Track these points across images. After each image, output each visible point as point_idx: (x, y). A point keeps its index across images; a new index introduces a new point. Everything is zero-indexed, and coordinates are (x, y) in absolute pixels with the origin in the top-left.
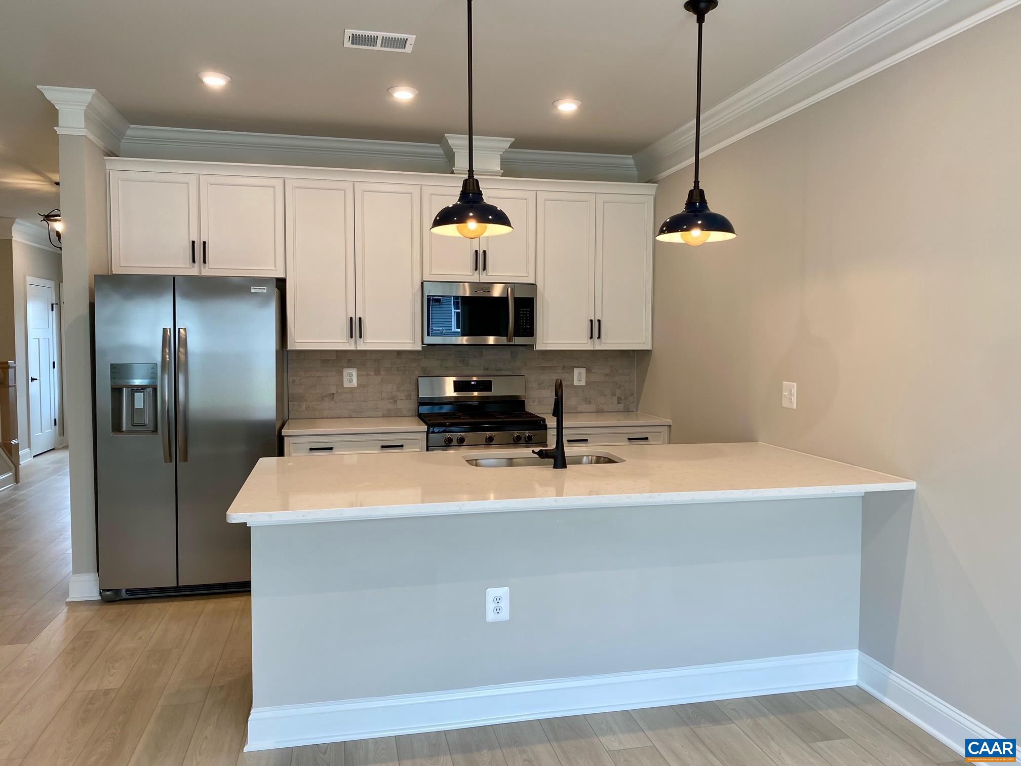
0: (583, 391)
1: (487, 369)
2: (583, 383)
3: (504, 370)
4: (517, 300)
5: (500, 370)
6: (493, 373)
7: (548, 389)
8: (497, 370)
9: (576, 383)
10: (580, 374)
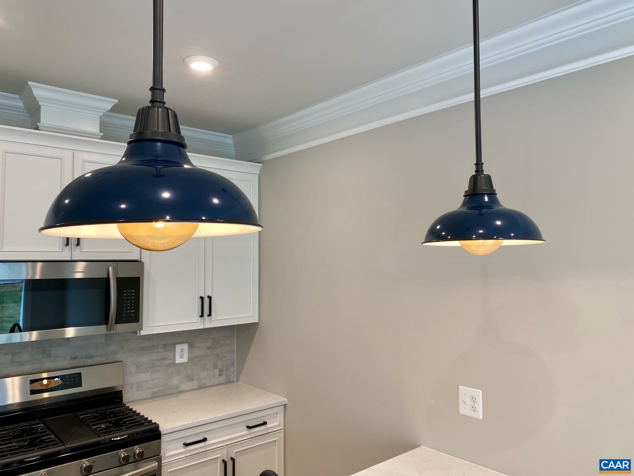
0: (185, 368)
1: (75, 358)
2: (185, 360)
3: (97, 356)
4: (120, 281)
5: (91, 357)
6: (82, 362)
7: (148, 371)
8: (87, 358)
9: (178, 360)
10: (182, 350)
